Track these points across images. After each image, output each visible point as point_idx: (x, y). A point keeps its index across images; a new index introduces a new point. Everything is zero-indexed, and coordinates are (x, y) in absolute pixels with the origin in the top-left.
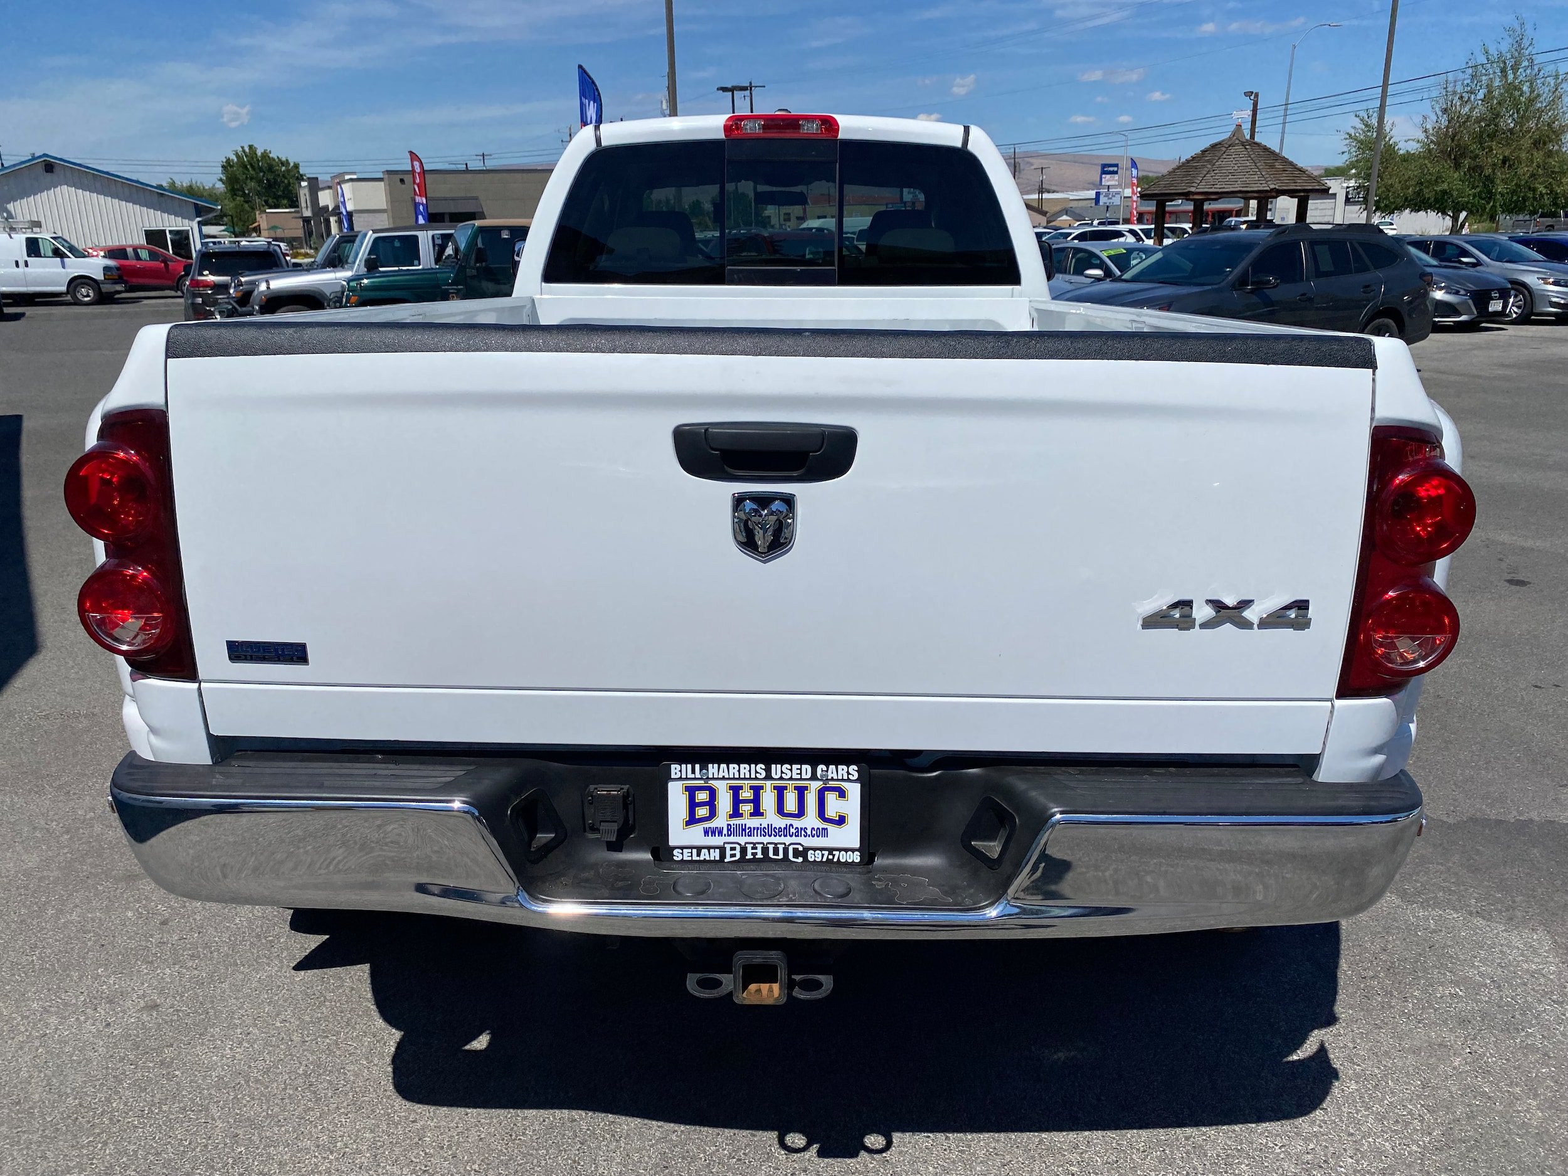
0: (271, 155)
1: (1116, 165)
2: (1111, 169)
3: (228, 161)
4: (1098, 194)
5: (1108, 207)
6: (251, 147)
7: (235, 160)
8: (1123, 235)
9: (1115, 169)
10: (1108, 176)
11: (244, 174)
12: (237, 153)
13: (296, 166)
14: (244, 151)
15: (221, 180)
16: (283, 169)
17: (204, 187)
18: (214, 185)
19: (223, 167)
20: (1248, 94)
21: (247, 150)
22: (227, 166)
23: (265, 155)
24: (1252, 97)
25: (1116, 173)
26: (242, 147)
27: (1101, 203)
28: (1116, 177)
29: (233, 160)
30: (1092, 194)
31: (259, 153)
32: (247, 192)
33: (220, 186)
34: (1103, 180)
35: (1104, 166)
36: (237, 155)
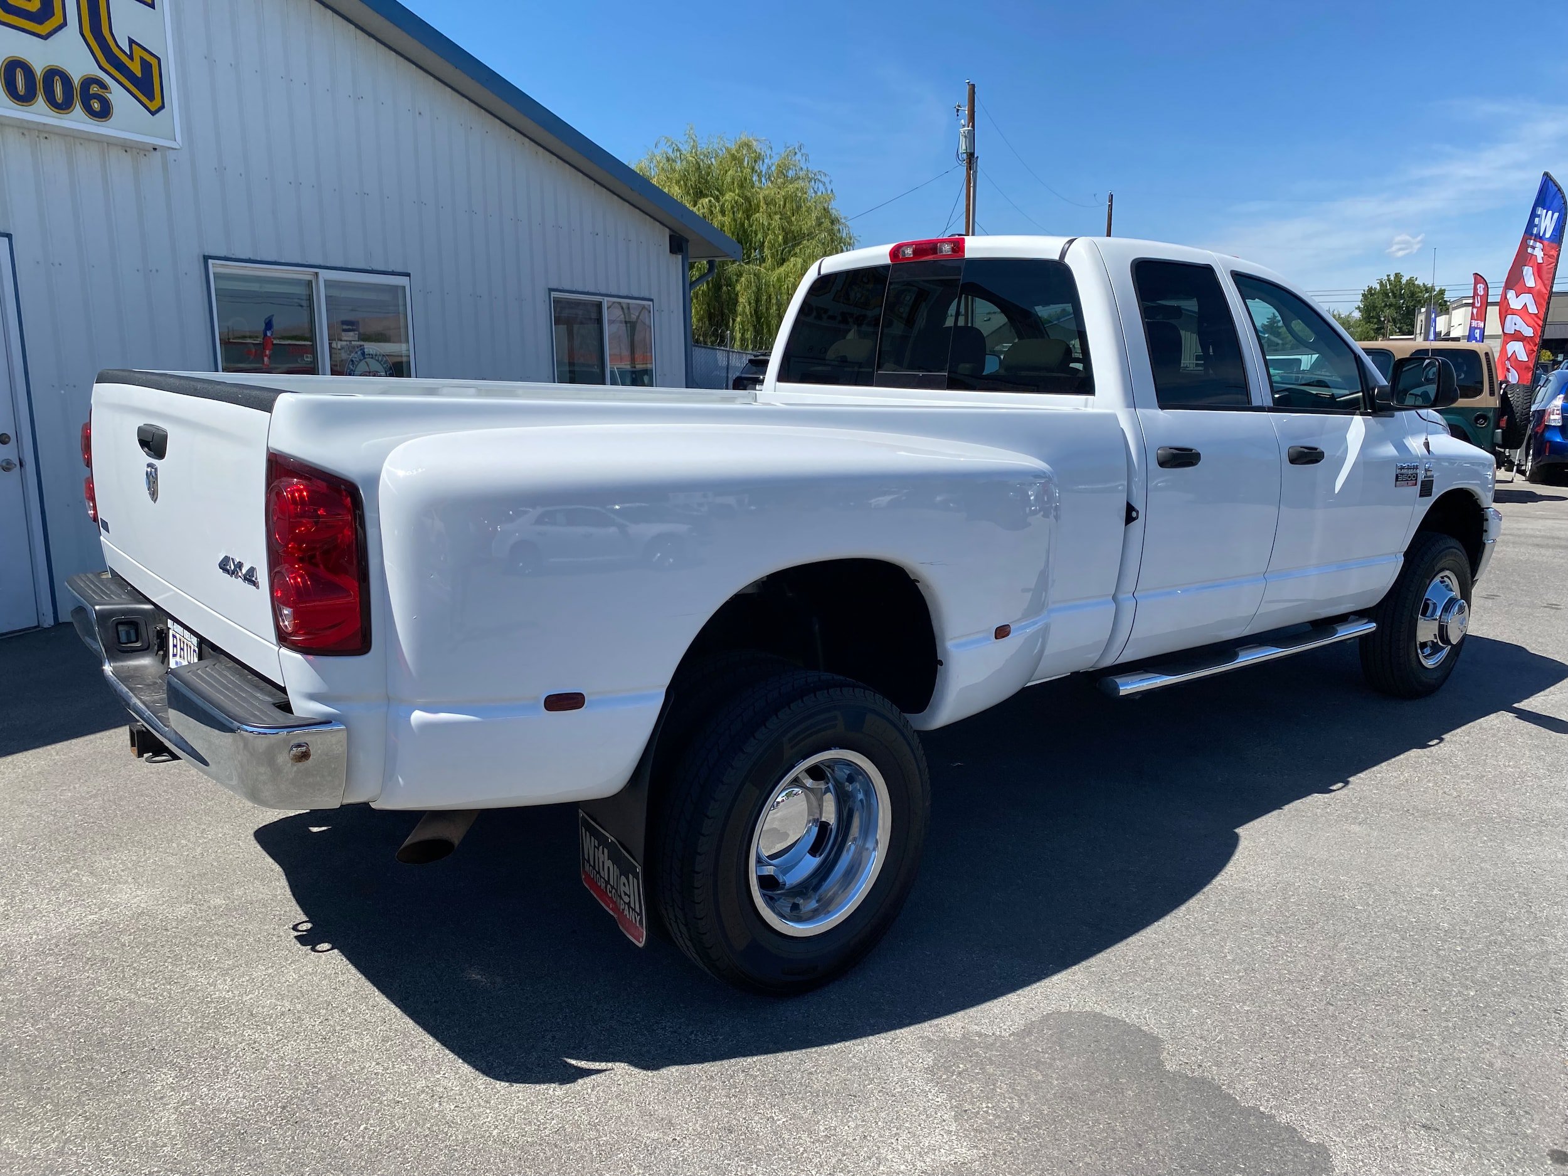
0: (1416, 283)
3: (1370, 289)
6: (1397, 275)
7: (1378, 287)
11: (1383, 301)
12: (1381, 282)
13: (1442, 292)
14: (1389, 280)
15: (1359, 308)
16: (1427, 295)
17: (1339, 315)
18: (1350, 314)
19: (1363, 295)
21: (1392, 278)
22: (1369, 294)
23: (1411, 282)
26: (1388, 276)
29: (1375, 289)
31: (1404, 281)
32: (1382, 319)
33: (1357, 315)
36: (1381, 283)
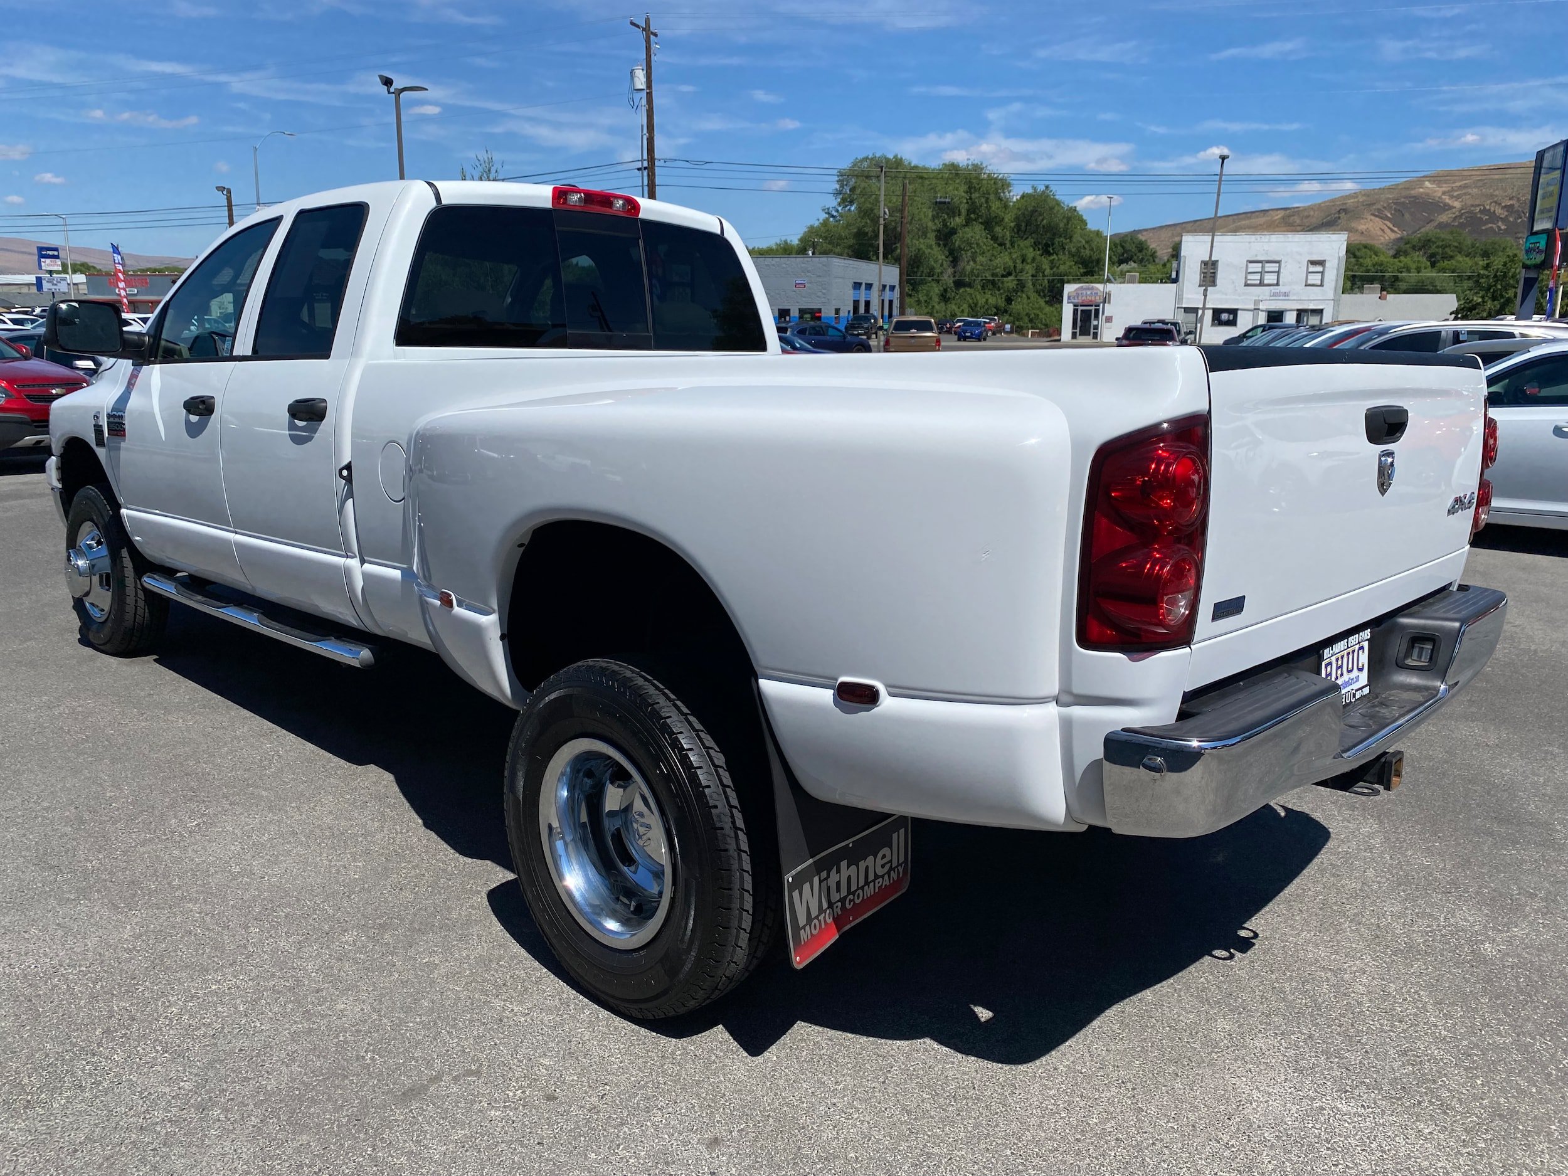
1: (56, 249)
2: (50, 253)
4: (39, 279)
5: (53, 293)
8: (130, 324)
9: (56, 253)
10: (48, 261)
20: (221, 189)
24: (225, 192)
25: (57, 257)
27: (45, 289)
28: (59, 262)
30: (32, 279)
34: (43, 264)
35: (40, 249)
